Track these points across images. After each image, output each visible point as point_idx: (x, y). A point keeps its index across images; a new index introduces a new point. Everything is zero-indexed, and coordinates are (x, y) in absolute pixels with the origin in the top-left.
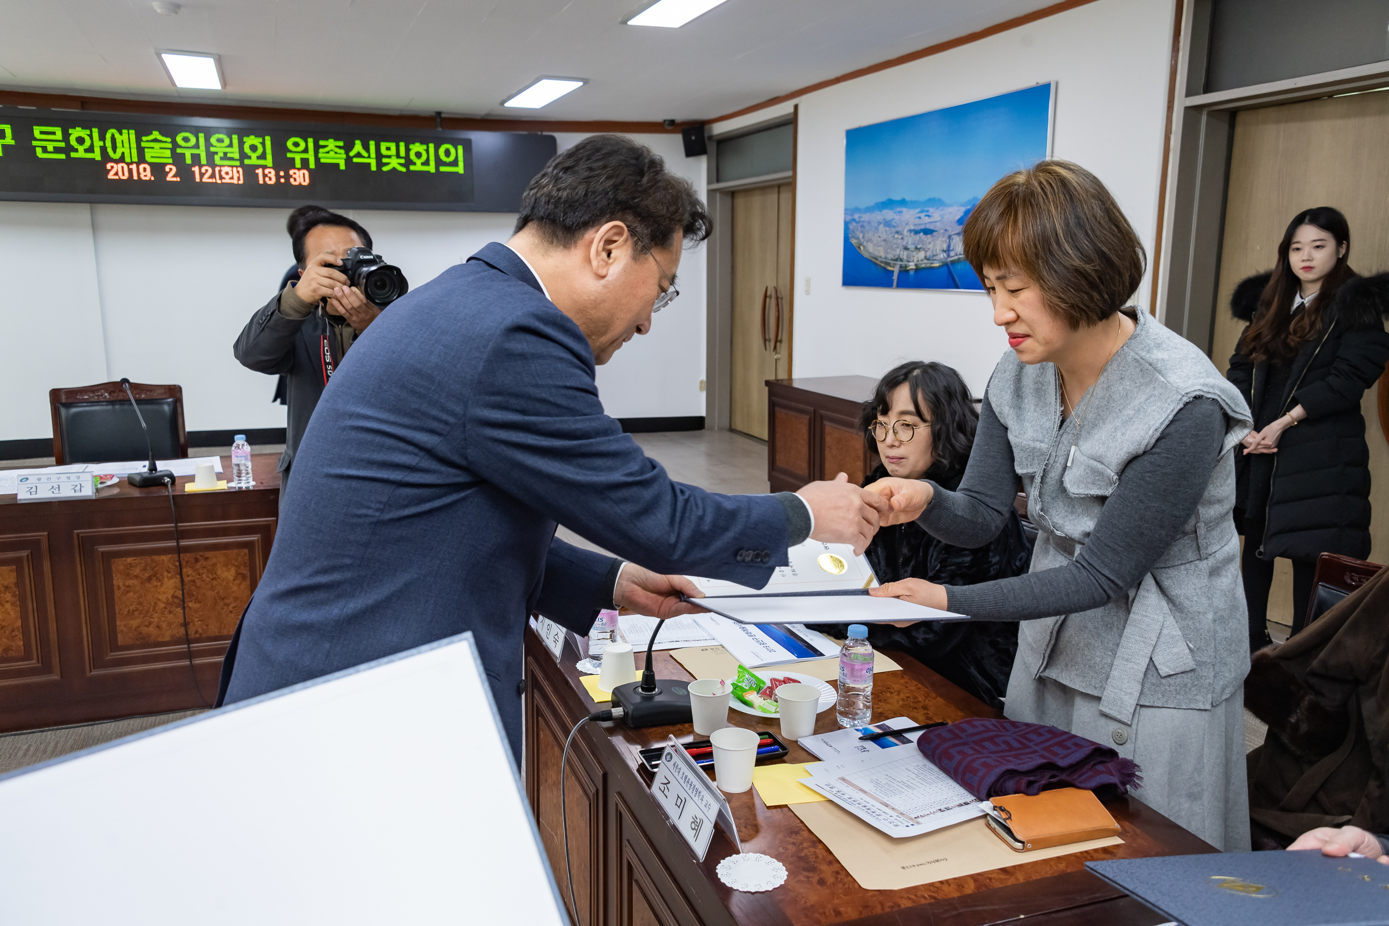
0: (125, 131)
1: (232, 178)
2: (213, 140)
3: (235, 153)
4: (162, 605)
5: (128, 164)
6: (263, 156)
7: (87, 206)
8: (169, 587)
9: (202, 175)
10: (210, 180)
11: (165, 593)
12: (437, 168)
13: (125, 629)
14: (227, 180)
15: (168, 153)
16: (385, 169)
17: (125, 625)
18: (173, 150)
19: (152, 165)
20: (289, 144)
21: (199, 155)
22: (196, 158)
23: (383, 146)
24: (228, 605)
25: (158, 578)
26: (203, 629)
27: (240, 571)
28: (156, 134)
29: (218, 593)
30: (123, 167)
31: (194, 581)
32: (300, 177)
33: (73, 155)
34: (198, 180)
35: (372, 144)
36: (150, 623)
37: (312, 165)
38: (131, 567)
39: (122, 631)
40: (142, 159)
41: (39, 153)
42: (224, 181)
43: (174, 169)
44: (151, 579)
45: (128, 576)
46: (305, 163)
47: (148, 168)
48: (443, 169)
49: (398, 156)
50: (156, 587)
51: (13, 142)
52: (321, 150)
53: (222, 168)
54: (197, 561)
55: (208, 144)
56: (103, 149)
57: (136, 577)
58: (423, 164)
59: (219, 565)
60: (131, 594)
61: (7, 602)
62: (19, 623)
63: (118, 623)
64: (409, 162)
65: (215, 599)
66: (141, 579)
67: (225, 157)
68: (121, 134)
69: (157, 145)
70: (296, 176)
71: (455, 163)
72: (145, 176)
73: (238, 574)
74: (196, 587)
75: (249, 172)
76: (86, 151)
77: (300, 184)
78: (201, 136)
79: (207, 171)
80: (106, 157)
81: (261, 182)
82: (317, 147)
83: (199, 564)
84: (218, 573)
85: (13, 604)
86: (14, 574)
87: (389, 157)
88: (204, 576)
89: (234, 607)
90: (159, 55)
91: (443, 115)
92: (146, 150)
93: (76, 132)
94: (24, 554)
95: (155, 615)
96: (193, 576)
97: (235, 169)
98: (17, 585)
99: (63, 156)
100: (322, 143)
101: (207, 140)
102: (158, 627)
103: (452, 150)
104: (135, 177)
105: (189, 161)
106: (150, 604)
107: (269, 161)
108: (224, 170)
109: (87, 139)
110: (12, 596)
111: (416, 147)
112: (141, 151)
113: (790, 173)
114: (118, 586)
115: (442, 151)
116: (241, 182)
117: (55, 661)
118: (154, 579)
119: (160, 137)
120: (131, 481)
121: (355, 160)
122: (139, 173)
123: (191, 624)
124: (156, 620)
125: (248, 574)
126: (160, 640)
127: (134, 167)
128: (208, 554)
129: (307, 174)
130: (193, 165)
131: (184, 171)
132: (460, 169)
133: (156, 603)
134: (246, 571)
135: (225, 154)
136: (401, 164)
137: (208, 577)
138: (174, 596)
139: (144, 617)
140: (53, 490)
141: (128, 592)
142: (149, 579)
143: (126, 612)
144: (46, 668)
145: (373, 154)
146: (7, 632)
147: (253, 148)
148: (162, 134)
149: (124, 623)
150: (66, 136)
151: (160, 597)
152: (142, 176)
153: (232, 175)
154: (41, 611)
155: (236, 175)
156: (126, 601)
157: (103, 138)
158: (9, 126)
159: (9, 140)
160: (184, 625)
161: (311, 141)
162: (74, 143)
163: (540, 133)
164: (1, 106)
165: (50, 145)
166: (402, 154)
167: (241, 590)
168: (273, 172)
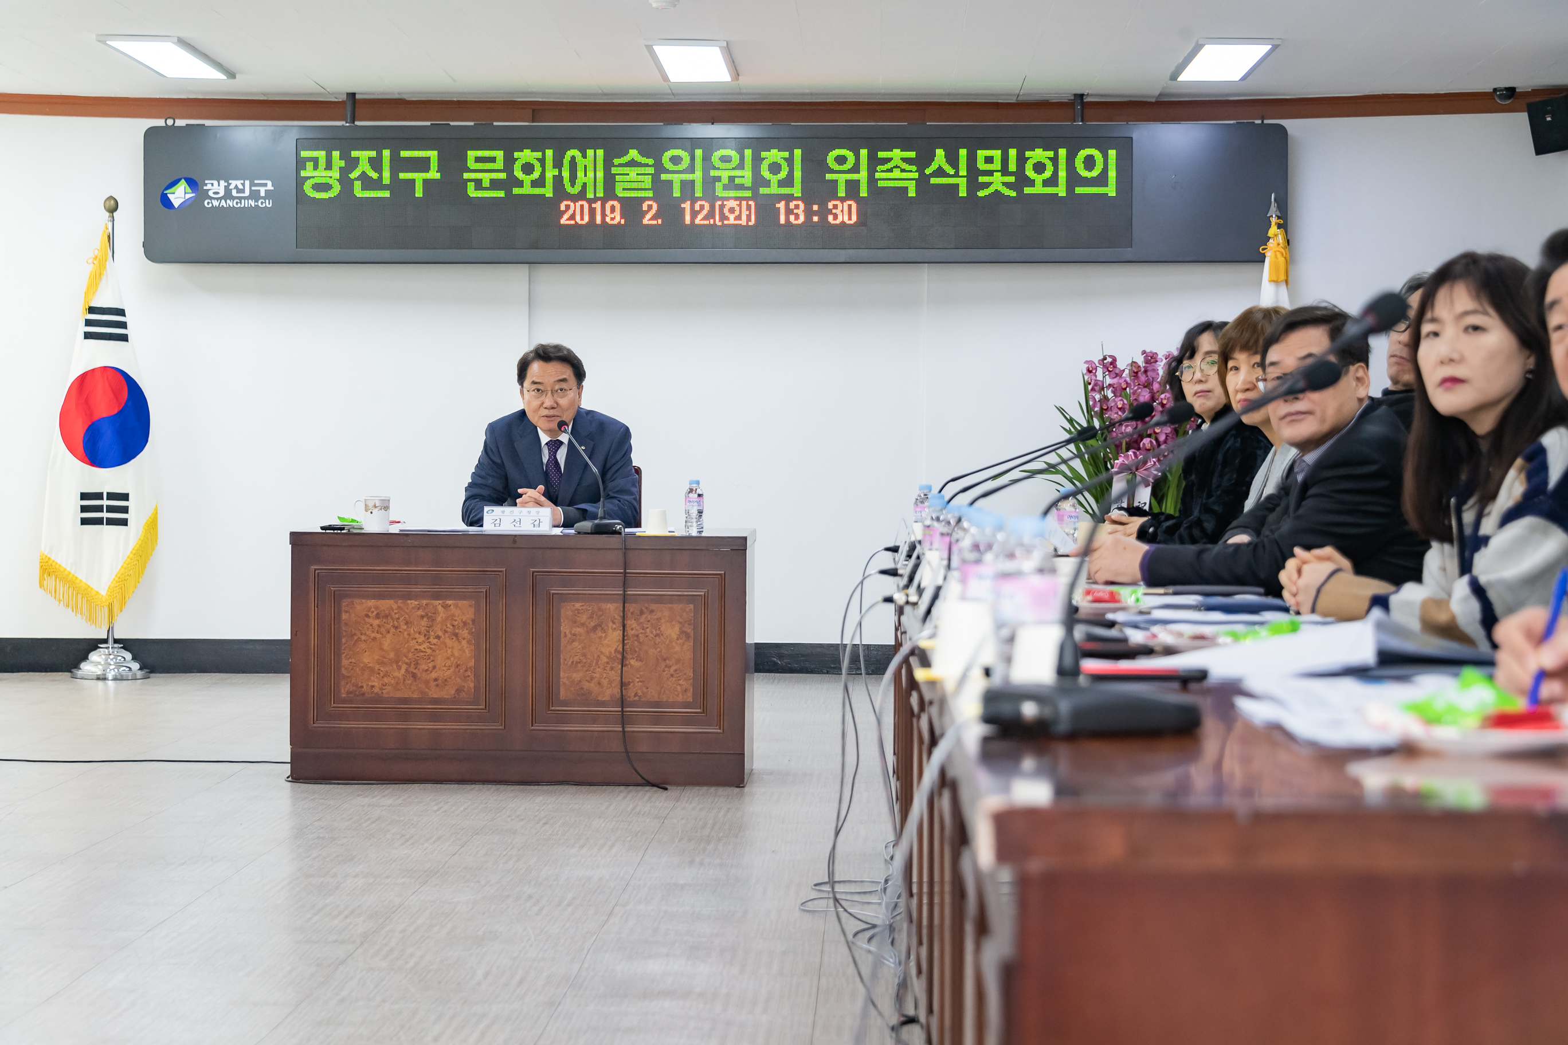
0: (590, 152)
1: (739, 217)
2: (715, 158)
3: (746, 176)
4: (604, 660)
5: (590, 202)
6: (788, 182)
7: (525, 268)
8: (611, 639)
9: (694, 214)
10: (707, 222)
11: (608, 646)
12: (1070, 188)
13: (567, 682)
14: (732, 220)
15: (648, 181)
16: (981, 194)
17: (568, 678)
18: (655, 178)
19: (625, 202)
20: (831, 158)
21: (692, 182)
22: (688, 187)
23: (981, 154)
24: (670, 667)
25: (602, 629)
26: (643, 693)
27: (684, 629)
28: (633, 154)
29: (661, 651)
30: (582, 206)
31: (637, 636)
32: (844, 213)
33: (516, 191)
34: (688, 219)
35: (963, 153)
36: (592, 678)
37: (864, 193)
38: (578, 613)
39: (564, 684)
40: (610, 192)
41: (471, 190)
42: (726, 222)
43: (655, 206)
44: (597, 629)
45: (575, 622)
46: (853, 187)
47: (617, 206)
48: (1079, 190)
49: (1005, 171)
50: (600, 638)
51: (438, 176)
52: (879, 168)
53: (725, 203)
54: (642, 613)
55: (708, 166)
56: (558, 180)
57: (583, 625)
58: (1046, 183)
59: (663, 621)
60: (576, 644)
61: (464, 639)
62: (472, 663)
63: (562, 674)
64: (1022, 181)
65: (657, 659)
66: (587, 627)
67: (732, 184)
68: (584, 156)
69: (633, 172)
70: (838, 211)
71: (1102, 180)
72: (612, 219)
73: (682, 632)
74: (639, 642)
75: (766, 207)
76: (534, 184)
77: (843, 222)
78: (699, 153)
79: (702, 207)
80: (560, 192)
81: (782, 220)
82: (874, 162)
83: (644, 617)
84: (661, 629)
85: (469, 642)
86: (472, 610)
87: (990, 173)
88: (648, 630)
89: (676, 670)
90: (650, 48)
91: (1087, 100)
92: (618, 178)
93: (526, 155)
94: (484, 589)
95: (598, 670)
96: (636, 630)
97: (744, 203)
98: (473, 621)
99: (501, 194)
100: (881, 154)
101: (707, 158)
102: (599, 683)
103: (1099, 158)
104: (599, 222)
105: (677, 194)
106: (594, 659)
107: (797, 191)
108: (730, 204)
109: (538, 166)
110: (469, 633)
111: (1038, 155)
112: (610, 181)
114: (565, 633)
115: (1080, 160)
116: (751, 224)
118: (599, 629)
119: (639, 158)
121: (934, 181)
122: (604, 215)
123: (632, 684)
124: (597, 675)
125: (692, 635)
126: (600, 698)
127: (598, 205)
128: (653, 606)
129: (854, 206)
130: (682, 199)
131: (670, 209)
132: (1111, 191)
133: (599, 656)
134: (689, 630)
135: (732, 179)
136: (1006, 185)
137: (652, 633)
138: (616, 650)
139: (587, 671)
140: (514, 523)
141: (574, 641)
142: (595, 629)
143: (570, 663)
144: (491, 715)
145: (963, 172)
146: (461, 671)
147: (775, 168)
148: (642, 154)
149: (567, 675)
150: (509, 162)
151: (603, 650)
152: (608, 219)
153: (740, 213)
154: (493, 651)
155: (745, 213)
156: (570, 651)
157: (558, 164)
158: (435, 153)
159: (434, 174)
160: (623, 684)
161: (864, 153)
162: (518, 173)
163: (1259, 122)
164: (428, 123)
165: (486, 178)
166: (1012, 167)
167: (683, 651)
168: (802, 206)
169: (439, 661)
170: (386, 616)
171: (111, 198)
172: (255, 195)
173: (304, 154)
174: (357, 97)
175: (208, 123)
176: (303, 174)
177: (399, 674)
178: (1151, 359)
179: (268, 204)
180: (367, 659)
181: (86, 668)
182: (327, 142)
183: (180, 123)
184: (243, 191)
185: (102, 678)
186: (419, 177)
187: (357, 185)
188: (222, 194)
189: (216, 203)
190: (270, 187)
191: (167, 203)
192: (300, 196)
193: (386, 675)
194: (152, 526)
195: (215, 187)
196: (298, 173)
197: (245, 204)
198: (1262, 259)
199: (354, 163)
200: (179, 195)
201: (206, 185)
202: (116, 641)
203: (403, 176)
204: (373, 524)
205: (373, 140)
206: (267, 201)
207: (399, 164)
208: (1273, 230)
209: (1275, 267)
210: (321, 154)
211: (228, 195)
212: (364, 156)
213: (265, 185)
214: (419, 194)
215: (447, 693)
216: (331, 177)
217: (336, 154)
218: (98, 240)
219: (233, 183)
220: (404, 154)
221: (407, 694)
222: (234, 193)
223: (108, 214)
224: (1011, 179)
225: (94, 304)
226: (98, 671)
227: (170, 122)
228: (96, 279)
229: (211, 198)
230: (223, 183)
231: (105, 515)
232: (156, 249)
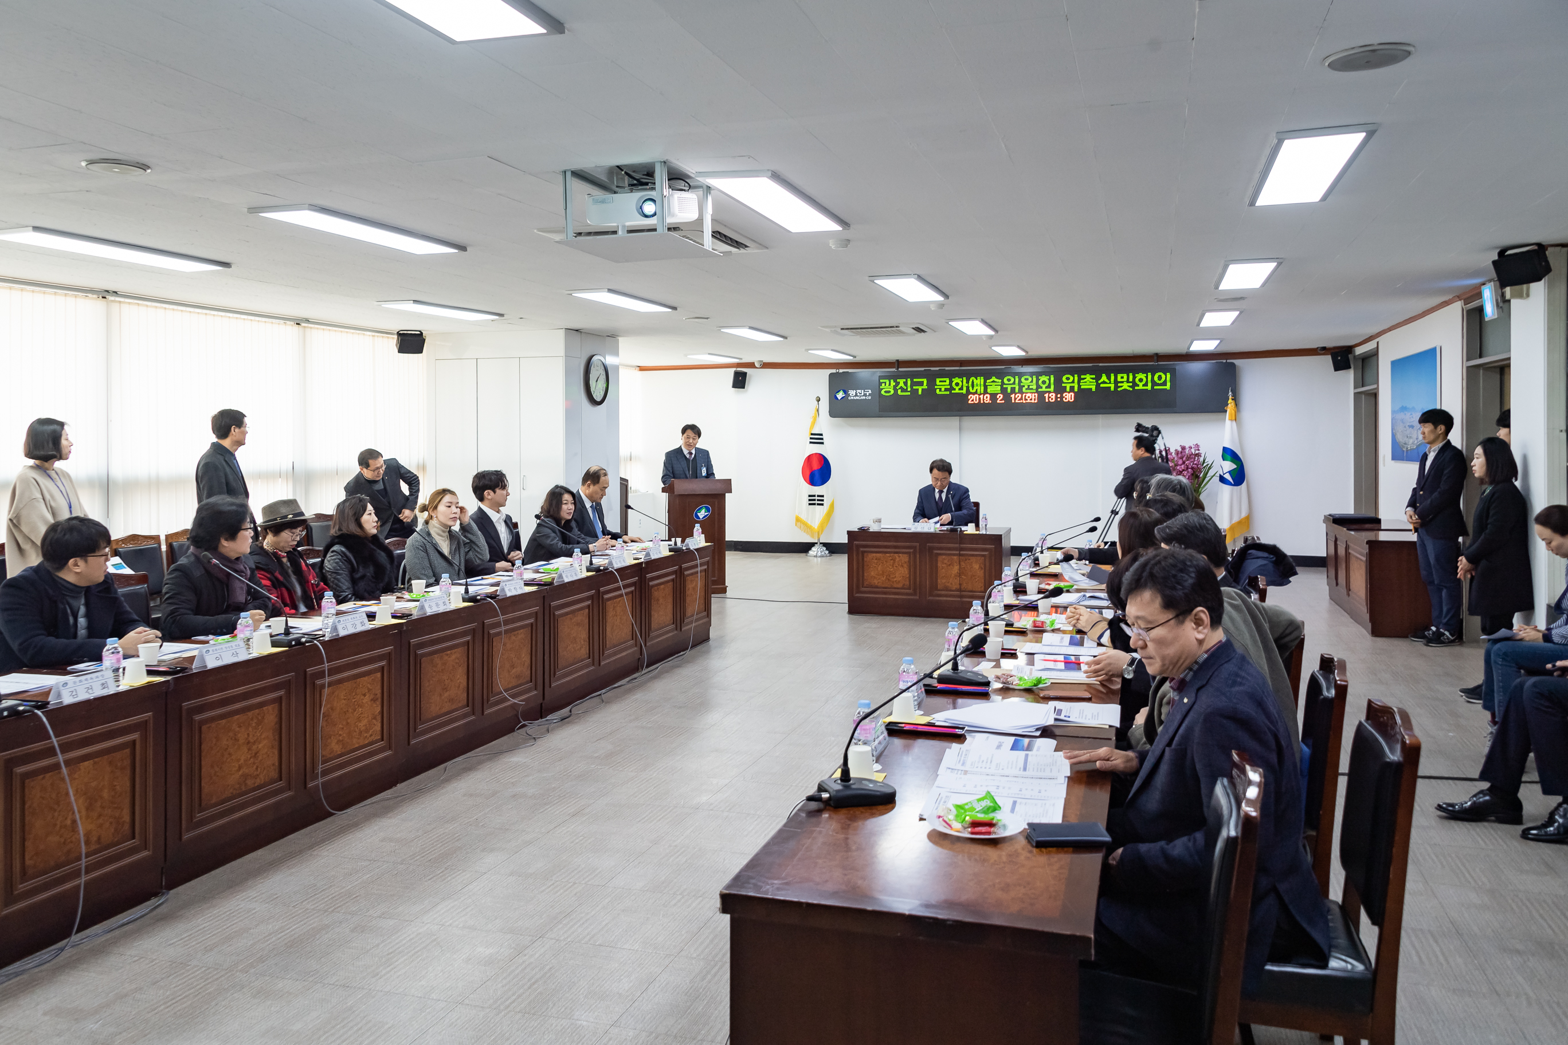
0: (978, 378)
1: (1031, 400)
2: (1023, 379)
3: (1034, 385)
4: (953, 576)
5: (979, 395)
6: (1049, 386)
7: (957, 418)
8: (956, 569)
9: (1015, 399)
10: (1020, 402)
11: (954, 571)
12: (1152, 387)
13: (941, 583)
14: (1029, 401)
15: (999, 388)
16: (1119, 389)
18: (1002, 386)
19: (991, 395)
20: (1064, 379)
21: (1015, 388)
22: (1013, 389)
23: (1119, 376)
24: (977, 579)
25: (953, 566)
26: (967, 587)
28: (994, 378)
29: (973, 573)
30: (976, 397)
32: (1069, 397)
33: (953, 392)
34: (1013, 401)
35: (1113, 375)
36: (949, 582)
37: (1076, 389)
38: (944, 560)
39: (939, 584)
40: (986, 392)
41: (938, 391)
42: (1027, 401)
43: (1002, 396)
45: (943, 563)
46: (1072, 389)
47: (988, 396)
48: (1155, 387)
49: (1128, 381)
50: (952, 568)
51: (926, 387)
52: (1082, 381)
53: (1026, 395)
54: (966, 560)
55: (1020, 382)
56: (968, 388)
57: (946, 564)
58: (1144, 385)
59: (974, 563)
61: (905, 568)
62: (908, 576)
63: (938, 581)
64: (1135, 384)
65: (972, 576)
67: (1028, 388)
69: (994, 384)
70: (1067, 397)
71: (1165, 383)
72: (987, 401)
73: (980, 567)
74: (964, 569)
75: (1041, 395)
76: (959, 389)
77: (1069, 401)
78: (1017, 377)
79: (1018, 396)
80: (968, 392)
81: (1047, 401)
82: (1080, 379)
83: (967, 562)
84: (974, 566)
85: (907, 569)
86: (908, 558)
87: (1122, 382)
88: (969, 566)
90: (991, 348)
91: (1159, 354)
92: (988, 387)
93: (956, 380)
94: (912, 550)
95: (951, 579)
96: (965, 566)
97: (1033, 395)
98: (909, 562)
99: (948, 393)
100: (1082, 377)
101: (1020, 379)
102: (951, 584)
103: (1163, 376)
104: (982, 402)
105: (1009, 391)
106: (949, 575)
107: (1052, 389)
108: (1028, 395)
109: (961, 384)
110: (907, 566)
111: (1141, 375)
112: (986, 388)
113: (1375, 386)
114: (940, 566)
115: (1156, 378)
116: (1036, 401)
117: (918, 591)
119: (996, 380)
120: (947, 530)
121: (1102, 385)
122: (983, 400)
123: (963, 584)
124: (951, 581)
126: (952, 589)
127: (982, 396)
128: (971, 558)
129: (1073, 394)
130: (1012, 393)
131: (1006, 397)
132: (1168, 387)
133: (951, 575)
134: (983, 566)
135: (1029, 386)
136: (1128, 386)
138: (958, 573)
139: (947, 579)
141: (942, 569)
142: (950, 565)
143: (941, 577)
144: (915, 594)
145: (1112, 382)
146: (905, 578)
147: (1044, 382)
148: (997, 378)
149: (940, 581)
150: (951, 382)
151: (953, 573)
152: (985, 401)
153: (1031, 397)
154: (915, 573)
155: (1033, 398)
156: (942, 572)
157: (968, 382)
158: (926, 379)
160: (960, 584)
161: (1076, 376)
162: (955, 387)
163: (1225, 361)
164: (924, 369)
165: (943, 388)
166: (1131, 379)
167: (981, 573)
168: (1054, 395)
169: (897, 575)
170: (879, 559)
171: (818, 397)
173: (881, 381)
174: (900, 360)
175: (850, 370)
176: (881, 387)
177: (884, 579)
178: (1183, 448)
179: (870, 398)
180: (872, 574)
181: (811, 552)
182: (889, 377)
183: (841, 371)
185: (816, 556)
186: (920, 389)
187: (899, 391)
189: (852, 398)
190: (870, 392)
191: (837, 398)
192: (881, 395)
193: (879, 579)
194: (832, 506)
195: (852, 393)
197: (862, 398)
198: (1226, 411)
199: (898, 383)
200: (840, 395)
202: (821, 543)
203: (914, 387)
204: (874, 528)
205: (904, 376)
207: (913, 384)
208: (1230, 401)
209: (1231, 414)
210: (887, 381)
212: (901, 382)
214: (920, 392)
215: (900, 585)
216: (890, 389)
217: (892, 381)
218: (815, 410)
219: (858, 391)
220: (915, 380)
221: (886, 586)
223: (817, 402)
224: (1131, 384)
225: (813, 432)
226: (815, 554)
227: (838, 371)
228: (814, 424)
231: (816, 502)
232: (833, 414)
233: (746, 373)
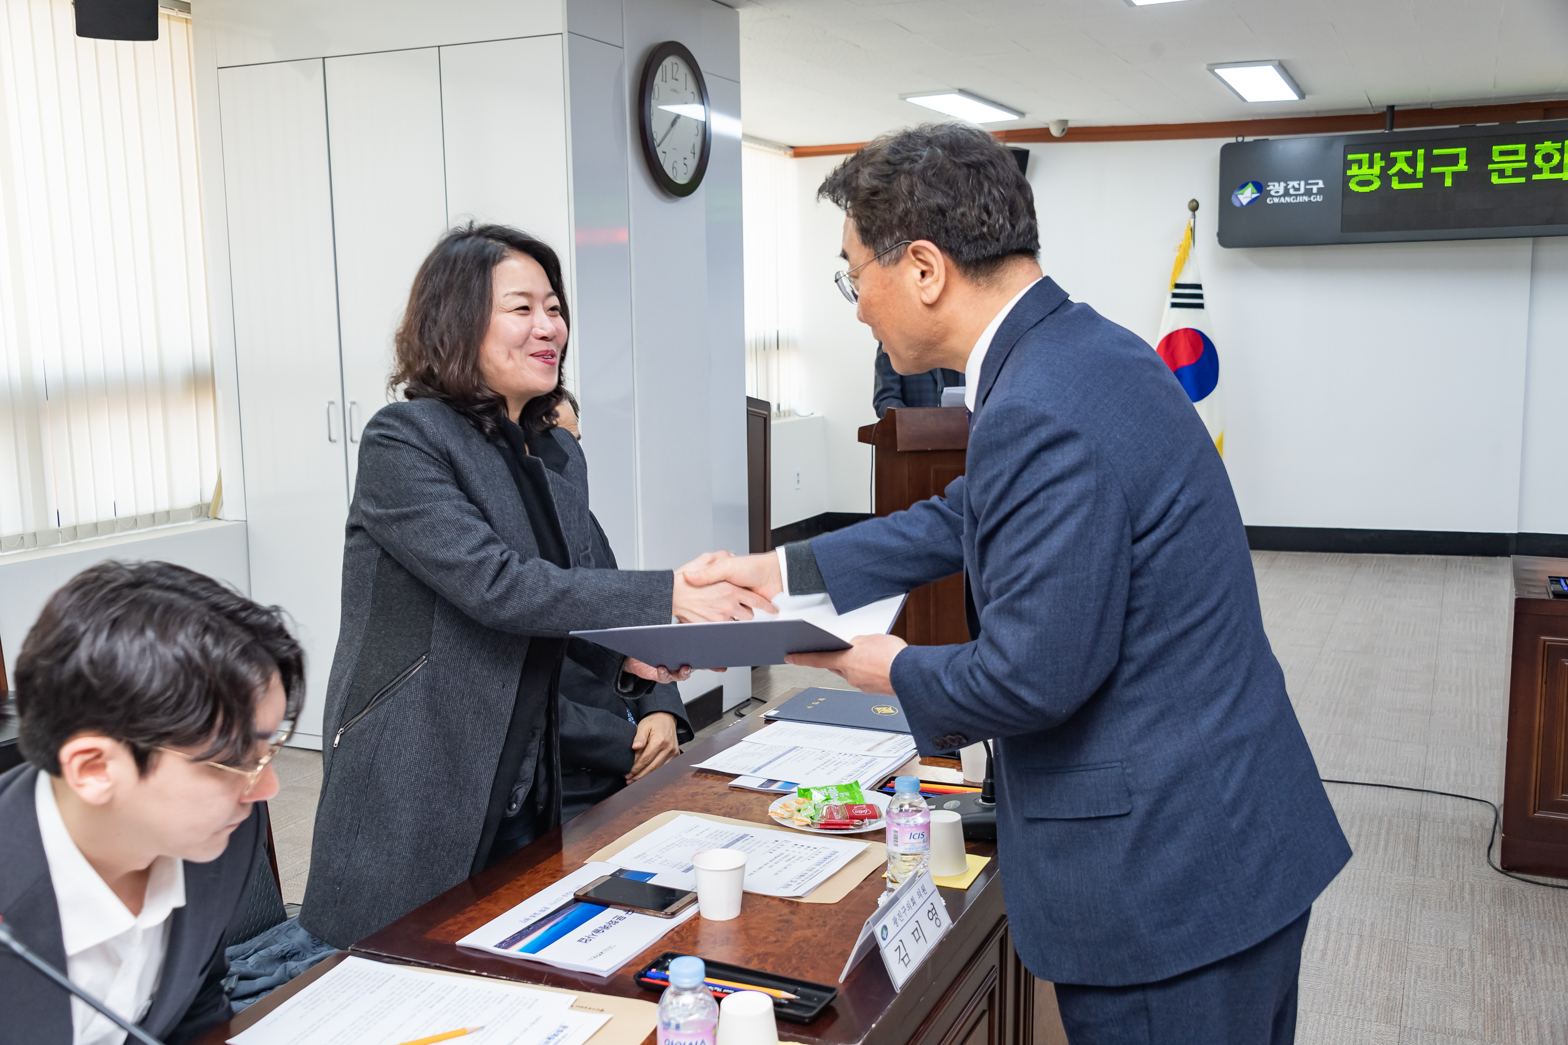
7: (1532, 238)
33: (1535, 177)
41: (1495, 179)
51: (1466, 168)
76: (1553, 170)
93: (1548, 146)
99: (1522, 180)
109: (1557, 155)
150: (1531, 153)
158: (1465, 149)
159: (1462, 166)
162: (1539, 162)
164: (1457, 126)
165: (1508, 168)
171: (1194, 200)
172: (1308, 192)
173: (1350, 157)
174: (1396, 109)
175: (1271, 138)
176: (1349, 173)
179: (1319, 199)
182: (1368, 146)
183: (1249, 139)
184: (1299, 189)
186: (1448, 170)
187: (1395, 179)
188: (1282, 192)
189: (1276, 200)
190: (1321, 184)
191: (1238, 202)
192: (1346, 191)
195: (1276, 188)
196: (1345, 173)
197: (1300, 199)
199: (1392, 162)
200: (1246, 195)
201: (1269, 186)
203: (1434, 170)
205: (1409, 143)
206: (1318, 197)
207: (1431, 161)
210: (1365, 157)
211: (1287, 193)
212: (1400, 155)
213: (1317, 184)
214: (1448, 182)
216: (1372, 175)
217: (1377, 156)
218: (1184, 233)
219: (1291, 184)
220: (1436, 152)
222: (1292, 191)
223: (1190, 213)
225: (1180, 281)
227: (1240, 139)
228: (1181, 262)
229: (1273, 196)
230: (1283, 184)
232: (1228, 237)
233: (1026, 153)
